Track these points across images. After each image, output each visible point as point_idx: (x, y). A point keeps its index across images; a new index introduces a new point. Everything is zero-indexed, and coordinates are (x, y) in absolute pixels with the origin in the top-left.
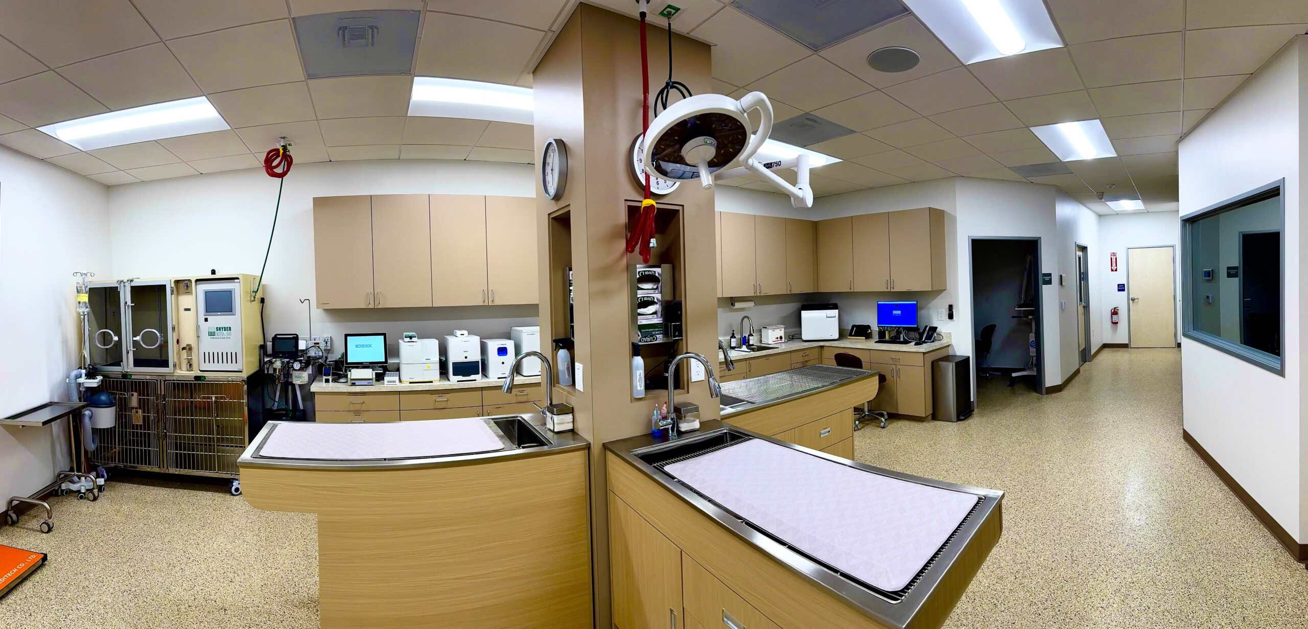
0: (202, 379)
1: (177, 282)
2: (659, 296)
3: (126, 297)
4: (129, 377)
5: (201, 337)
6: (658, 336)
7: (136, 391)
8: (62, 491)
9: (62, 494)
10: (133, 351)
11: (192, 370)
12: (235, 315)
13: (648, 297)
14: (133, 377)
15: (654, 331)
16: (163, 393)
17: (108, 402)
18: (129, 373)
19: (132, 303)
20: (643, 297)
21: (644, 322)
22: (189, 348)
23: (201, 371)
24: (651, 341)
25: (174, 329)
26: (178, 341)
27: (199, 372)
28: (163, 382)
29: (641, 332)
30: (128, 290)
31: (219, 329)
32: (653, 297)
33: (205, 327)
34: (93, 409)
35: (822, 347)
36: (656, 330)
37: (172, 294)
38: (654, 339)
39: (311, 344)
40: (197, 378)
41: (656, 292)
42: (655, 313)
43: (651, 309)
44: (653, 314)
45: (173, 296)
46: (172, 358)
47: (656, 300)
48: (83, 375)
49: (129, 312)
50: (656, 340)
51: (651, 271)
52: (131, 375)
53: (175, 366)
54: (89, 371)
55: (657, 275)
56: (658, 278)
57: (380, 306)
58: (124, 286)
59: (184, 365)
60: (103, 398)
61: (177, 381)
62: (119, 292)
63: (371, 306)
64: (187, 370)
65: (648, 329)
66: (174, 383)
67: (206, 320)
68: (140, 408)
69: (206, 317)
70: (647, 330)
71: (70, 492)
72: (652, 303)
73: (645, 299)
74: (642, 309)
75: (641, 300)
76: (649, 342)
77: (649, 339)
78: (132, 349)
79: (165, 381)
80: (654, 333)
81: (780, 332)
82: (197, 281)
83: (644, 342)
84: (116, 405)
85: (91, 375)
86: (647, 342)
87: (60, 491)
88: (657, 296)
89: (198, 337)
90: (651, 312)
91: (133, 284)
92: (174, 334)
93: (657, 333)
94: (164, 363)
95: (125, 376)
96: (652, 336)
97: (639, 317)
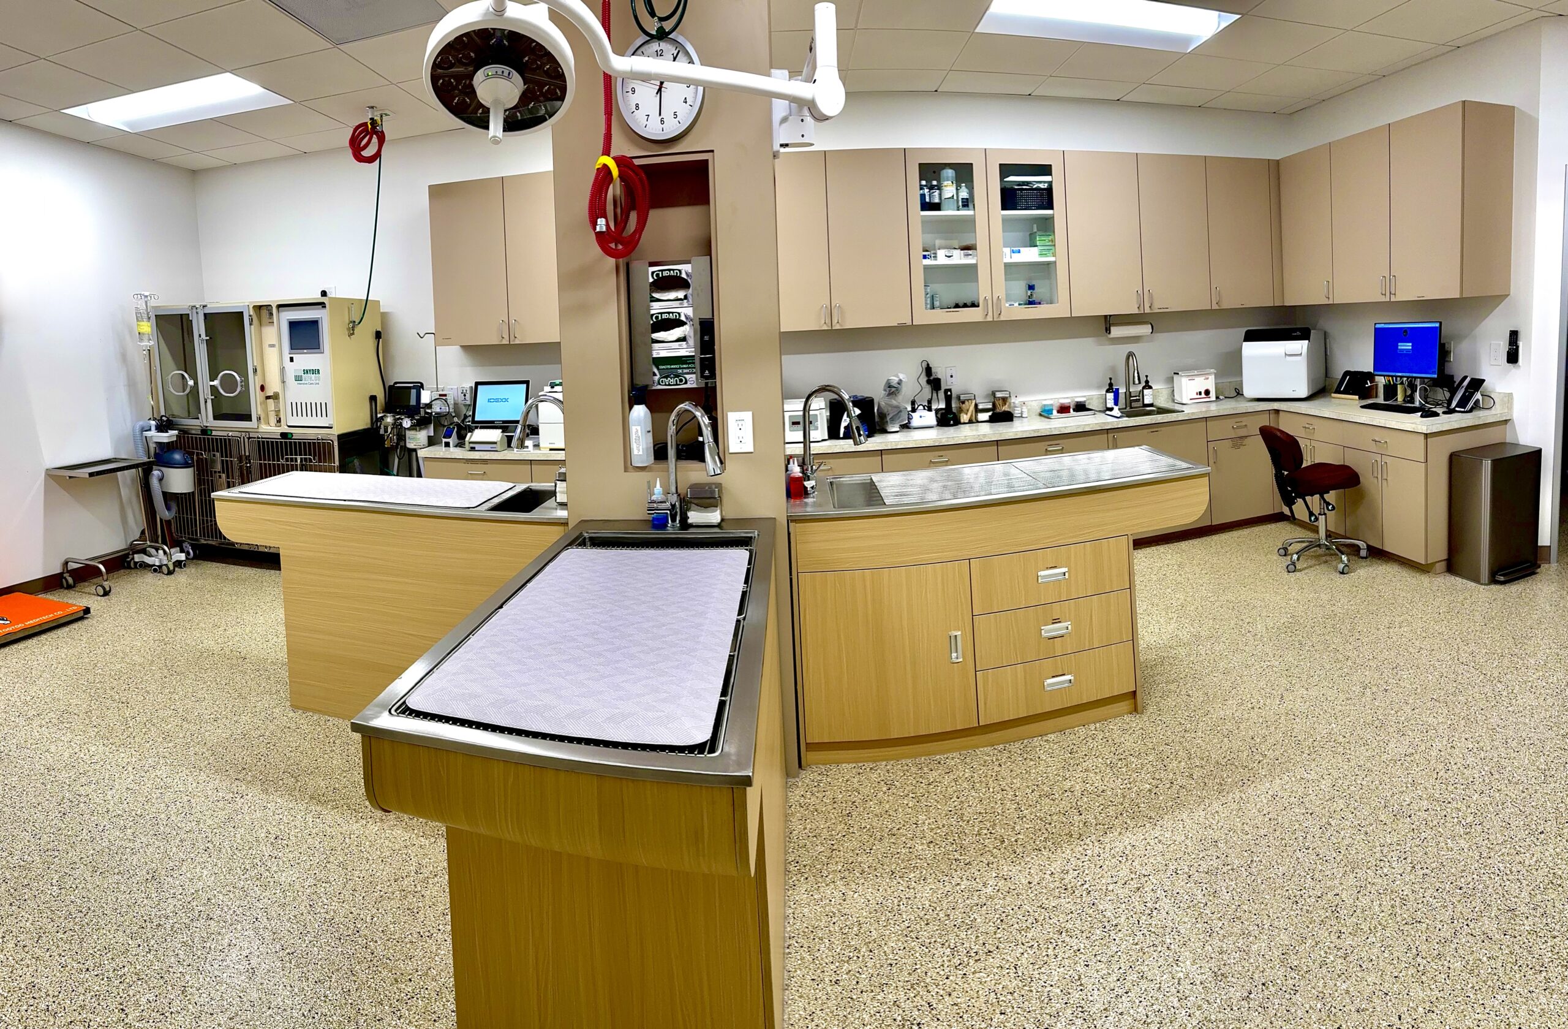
0: (290, 436)
1: (259, 308)
2: (689, 312)
3: (199, 328)
4: (209, 433)
5: (287, 382)
6: (687, 376)
7: (218, 451)
8: (136, 563)
9: (136, 567)
10: (212, 399)
11: (280, 426)
12: (323, 353)
13: (669, 313)
14: (214, 433)
15: (680, 368)
16: (247, 454)
17: (182, 461)
18: (209, 428)
19: (206, 336)
20: (661, 313)
21: (664, 354)
22: (275, 397)
23: (289, 426)
24: (677, 385)
25: (255, 371)
26: (262, 388)
27: (286, 427)
28: (246, 440)
29: (658, 369)
30: (201, 318)
31: (306, 372)
32: (679, 314)
33: (292, 369)
34: (164, 469)
35: (1277, 411)
36: (684, 366)
37: (251, 324)
38: (681, 381)
39: (436, 395)
40: (284, 435)
41: (686, 305)
42: (683, 339)
43: (677, 333)
44: (679, 340)
45: (252, 326)
46: (255, 410)
47: (683, 318)
48: (153, 428)
49: (204, 347)
50: (686, 383)
51: (673, 270)
52: (211, 430)
53: (259, 419)
54: (161, 424)
55: (684, 276)
56: (686, 280)
57: (517, 342)
58: (197, 313)
59: (273, 421)
60: (177, 456)
61: (262, 438)
62: (191, 321)
63: (506, 342)
64: (276, 426)
65: (671, 365)
66: (259, 442)
67: (292, 360)
68: (224, 472)
69: (291, 356)
70: (669, 367)
71: (144, 566)
72: (678, 323)
73: (664, 316)
74: (662, 333)
75: (657, 318)
76: (674, 385)
77: (673, 381)
78: (210, 397)
79: (249, 438)
80: (680, 371)
81: (1209, 383)
82: (279, 306)
83: (666, 385)
84: (194, 466)
85: (162, 427)
86: (669, 385)
87: (132, 562)
88: (686, 311)
89: (284, 382)
90: (674, 339)
91: (207, 311)
92: (256, 377)
93: (685, 371)
94: (248, 418)
95: (205, 431)
96: (677, 376)
97: (656, 346)
